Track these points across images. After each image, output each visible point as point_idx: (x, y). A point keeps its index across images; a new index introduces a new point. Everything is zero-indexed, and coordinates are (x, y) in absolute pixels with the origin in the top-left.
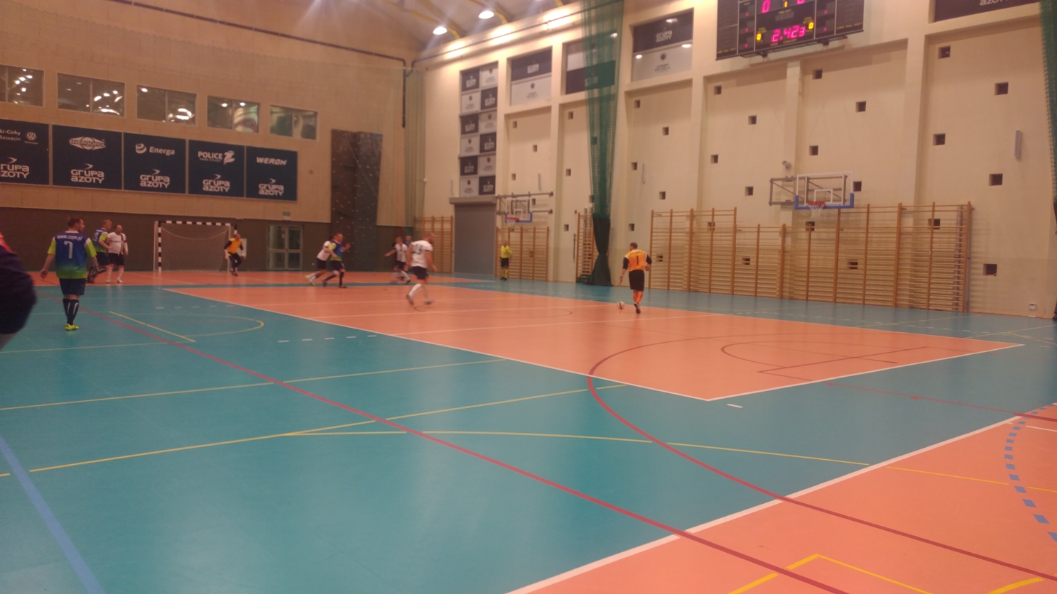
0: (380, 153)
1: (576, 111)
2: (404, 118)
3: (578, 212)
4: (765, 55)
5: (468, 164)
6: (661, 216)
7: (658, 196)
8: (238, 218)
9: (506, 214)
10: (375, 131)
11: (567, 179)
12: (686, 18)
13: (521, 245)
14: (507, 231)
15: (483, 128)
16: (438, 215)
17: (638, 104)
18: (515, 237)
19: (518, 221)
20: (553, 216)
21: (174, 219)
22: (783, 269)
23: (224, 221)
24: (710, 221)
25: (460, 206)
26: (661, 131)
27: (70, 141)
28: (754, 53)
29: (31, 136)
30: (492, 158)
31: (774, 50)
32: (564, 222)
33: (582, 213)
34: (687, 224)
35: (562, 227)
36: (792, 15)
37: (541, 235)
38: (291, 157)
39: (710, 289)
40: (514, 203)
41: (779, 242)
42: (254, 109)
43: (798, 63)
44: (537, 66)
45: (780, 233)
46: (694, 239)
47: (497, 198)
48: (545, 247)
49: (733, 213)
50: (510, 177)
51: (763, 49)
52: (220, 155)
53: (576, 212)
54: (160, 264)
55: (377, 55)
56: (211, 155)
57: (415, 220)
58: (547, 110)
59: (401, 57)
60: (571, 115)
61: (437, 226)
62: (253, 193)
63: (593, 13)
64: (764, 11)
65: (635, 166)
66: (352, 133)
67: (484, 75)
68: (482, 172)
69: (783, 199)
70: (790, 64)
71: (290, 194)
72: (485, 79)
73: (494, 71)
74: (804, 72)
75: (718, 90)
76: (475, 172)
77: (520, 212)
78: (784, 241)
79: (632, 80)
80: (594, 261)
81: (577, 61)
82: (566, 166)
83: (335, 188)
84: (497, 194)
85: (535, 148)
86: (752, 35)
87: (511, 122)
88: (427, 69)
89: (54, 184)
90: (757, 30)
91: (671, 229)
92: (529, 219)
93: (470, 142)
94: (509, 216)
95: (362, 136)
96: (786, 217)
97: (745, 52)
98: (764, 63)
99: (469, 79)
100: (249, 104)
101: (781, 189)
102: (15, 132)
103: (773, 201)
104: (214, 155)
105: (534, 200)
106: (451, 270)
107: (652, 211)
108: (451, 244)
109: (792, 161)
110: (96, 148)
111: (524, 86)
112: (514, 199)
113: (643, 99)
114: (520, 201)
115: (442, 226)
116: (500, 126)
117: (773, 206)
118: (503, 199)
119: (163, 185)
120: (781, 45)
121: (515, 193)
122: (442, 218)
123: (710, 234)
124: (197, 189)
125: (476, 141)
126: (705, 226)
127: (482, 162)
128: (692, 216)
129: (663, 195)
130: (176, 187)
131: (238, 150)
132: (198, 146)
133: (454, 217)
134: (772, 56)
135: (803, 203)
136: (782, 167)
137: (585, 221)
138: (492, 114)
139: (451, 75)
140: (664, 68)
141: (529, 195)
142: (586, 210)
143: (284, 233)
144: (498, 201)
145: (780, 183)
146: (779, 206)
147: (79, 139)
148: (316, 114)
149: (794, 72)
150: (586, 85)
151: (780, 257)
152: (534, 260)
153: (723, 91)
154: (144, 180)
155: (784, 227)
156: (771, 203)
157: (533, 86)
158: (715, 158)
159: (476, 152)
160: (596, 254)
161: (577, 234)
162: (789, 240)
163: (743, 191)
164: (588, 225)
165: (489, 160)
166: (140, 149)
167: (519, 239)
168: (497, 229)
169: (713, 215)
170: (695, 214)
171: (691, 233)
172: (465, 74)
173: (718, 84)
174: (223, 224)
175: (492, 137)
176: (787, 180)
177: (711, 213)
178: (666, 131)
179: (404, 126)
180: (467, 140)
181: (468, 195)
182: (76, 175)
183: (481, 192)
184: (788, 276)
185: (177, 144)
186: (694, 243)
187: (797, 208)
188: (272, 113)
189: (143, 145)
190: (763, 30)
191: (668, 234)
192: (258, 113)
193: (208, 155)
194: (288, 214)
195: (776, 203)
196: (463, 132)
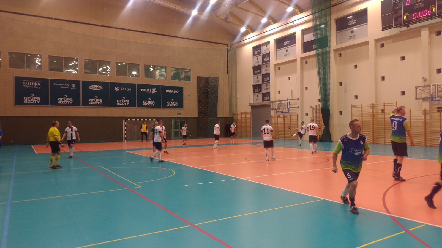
0: (218, 86)
1: (308, 60)
2: (228, 70)
3: (312, 107)
4: (408, 26)
5: (257, 88)
6: (356, 107)
7: (353, 97)
8: (158, 117)
9: (276, 109)
10: (215, 76)
11: (306, 92)
12: (365, 12)
13: (284, 123)
14: (277, 117)
15: (264, 72)
16: (243, 111)
17: (340, 55)
18: (281, 120)
19: (282, 112)
20: (300, 109)
21: (131, 118)
22: (425, 132)
23: (152, 118)
24: (383, 108)
25: (253, 107)
26: (353, 67)
27: (89, 87)
28: (403, 25)
29: (73, 86)
30: (268, 84)
31: (413, 23)
32: (306, 112)
33: (315, 107)
34: (371, 111)
35: (305, 114)
36: (423, 5)
37: (294, 118)
38: (180, 89)
39: (385, 142)
40: (280, 104)
41: (423, 118)
42: (163, 70)
43: (427, 28)
44: (289, 41)
45: (423, 113)
46: (374, 118)
47: (271, 102)
48: (296, 124)
49: (395, 104)
50: (277, 92)
51: (407, 23)
52: (150, 90)
53: (311, 107)
54: (126, 139)
55: (215, 43)
56: (146, 90)
57: (233, 114)
58: (295, 60)
59: (226, 43)
60: (307, 62)
61: (244, 116)
62: (165, 106)
63: (317, 14)
64: (407, 5)
65: (341, 84)
66: (206, 77)
67: (264, 48)
68: (264, 91)
69: (423, 96)
70: (422, 29)
71: (180, 105)
72: (264, 50)
73: (268, 46)
74: (431, 33)
75: (383, 45)
76: (260, 91)
77: (283, 108)
78: (425, 118)
79: (336, 44)
80: (323, 130)
81: (309, 37)
82: (305, 86)
83: (199, 102)
84: (271, 101)
85: (289, 78)
86: (401, 16)
87: (277, 67)
88: (237, 48)
89: (82, 106)
90: (404, 14)
91: (362, 113)
92: (288, 111)
93: (257, 78)
94: (278, 110)
95: (210, 79)
96: (426, 105)
97: (397, 26)
98: (407, 30)
99: (257, 50)
100: (162, 67)
101: (421, 92)
102: (67, 85)
103: (418, 97)
104: (148, 90)
105: (290, 102)
106: (250, 136)
107: (352, 105)
108: (250, 124)
109: (427, 77)
110: (99, 89)
111: (283, 51)
112: (280, 102)
113: (342, 52)
114: (283, 103)
115: (246, 116)
116: (272, 69)
117: (417, 100)
118: (274, 103)
119: (126, 104)
120: (418, 20)
121: (280, 100)
122: (246, 112)
123: (383, 115)
124: (141, 105)
125: (260, 77)
126: (380, 111)
127: (264, 86)
128: (373, 107)
129: (356, 97)
130: (132, 105)
131: (158, 87)
132: (141, 86)
133: (251, 112)
134: (412, 26)
135: (436, 98)
136: (422, 80)
137: (316, 111)
138: (268, 65)
139: (248, 49)
140: (353, 37)
141: (287, 100)
142: (316, 106)
143: (178, 122)
144: (272, 103)
145: (421, 88)
146: (421, 100)
147: (93, 86)
148: (190, 70)
149: (425, 33)
150: (314, 48)
151: (423, 126)
152: (291, 130)
153: (385, 46)
154: (119, 102)
155: (425, 110)
156: (416, 99)
157: (287, 51)
158: (383, 78)
159: (261, 82)
160: (323, 126)
161: (312, 117)
162: (428, 117)
163: (400, 93)
164: (318, 113)
165: (267, 86)
166: (117, 89)
167: (283, 121)
168: (272, 117)
169: (384, 106)
170: (374, 105)
171: (373, 115)
172: (255, 48)
173: (382, 42)
174: (152, 120)
175: (269, 75)
176: (425, 86)
177: (383, 105)
178: (356, 67)
179: (228, 73)
180: (256, 77)
181: (257, 102)
182: (91, 102)
183: (263, 100)
184: (429, 135)
185: (132, 86)
186: (374, 120)
187: (432, 100)
188: (172, 71)
189: (118, 87)
190: (408, 14)
191: (361, 116)
192: (166, 72)
193: (145, 90)
194: (180, 114)
195: (419, 99)
196: (254, 74)
